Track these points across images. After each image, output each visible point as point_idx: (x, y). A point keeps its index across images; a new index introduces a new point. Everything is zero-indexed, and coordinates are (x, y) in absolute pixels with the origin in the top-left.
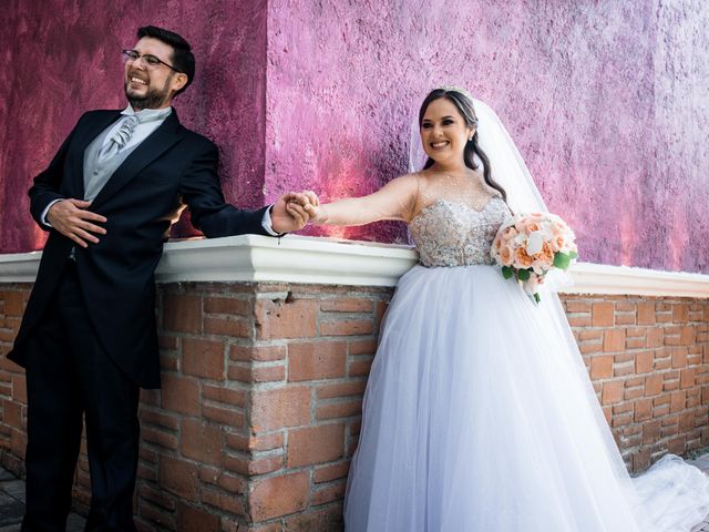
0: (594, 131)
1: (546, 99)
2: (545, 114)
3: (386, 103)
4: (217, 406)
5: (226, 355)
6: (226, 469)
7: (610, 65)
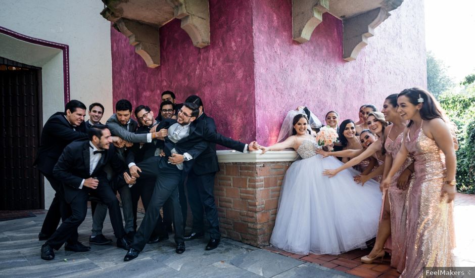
0: (344, 107)
1: (329, 99)
2: (329, 105)
3: (284, 110)
4: (245, 195)
5: (248, 181)
6: (249, 211)
7: (349, 85)
